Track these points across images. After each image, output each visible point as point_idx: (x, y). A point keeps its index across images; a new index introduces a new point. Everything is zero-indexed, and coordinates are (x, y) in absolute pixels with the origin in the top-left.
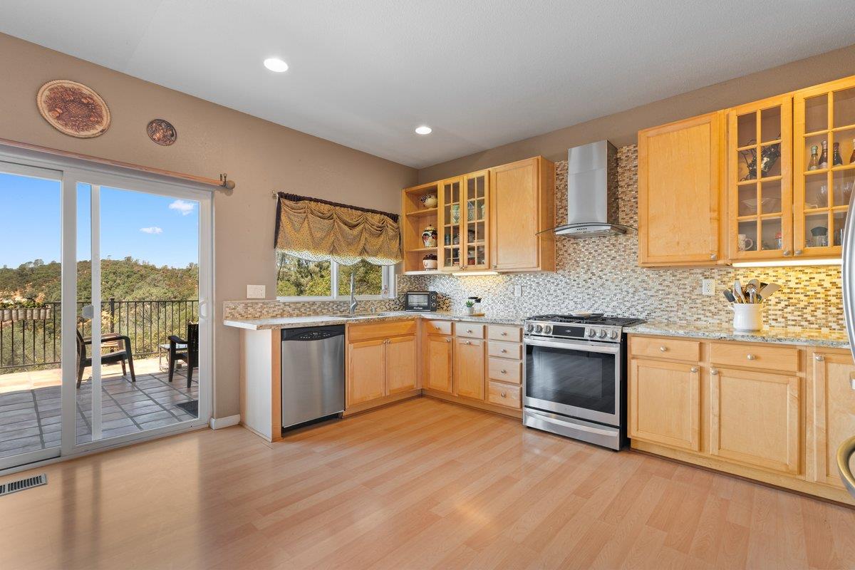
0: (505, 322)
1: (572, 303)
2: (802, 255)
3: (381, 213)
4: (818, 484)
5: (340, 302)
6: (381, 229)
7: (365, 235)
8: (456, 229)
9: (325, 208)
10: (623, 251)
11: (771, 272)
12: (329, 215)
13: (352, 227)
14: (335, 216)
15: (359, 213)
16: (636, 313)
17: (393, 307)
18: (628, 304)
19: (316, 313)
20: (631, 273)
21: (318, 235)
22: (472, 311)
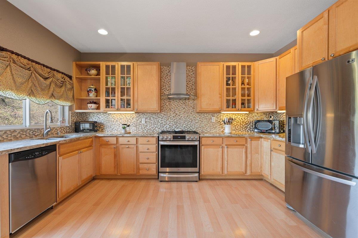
0: (149, 135)
1: (168, 126)
2: (241, 111)
3: (62, 73)
4: (250, 175)
5: (35, 129)
6: (63, 83)
7: (53, 85)
8: (113, 89)
9: (25, 61)
10: (188, 106)
11: (228, 115)
12: (28, 67)
13: (46, 79)
14: (32, 69)
15: (49, 70)
16: (192, 129)
17: (68, 131)
18: (189, 126)
19: (16, 138)
20: (190, 114)
21: (19, 80)
22: (126, 131)
